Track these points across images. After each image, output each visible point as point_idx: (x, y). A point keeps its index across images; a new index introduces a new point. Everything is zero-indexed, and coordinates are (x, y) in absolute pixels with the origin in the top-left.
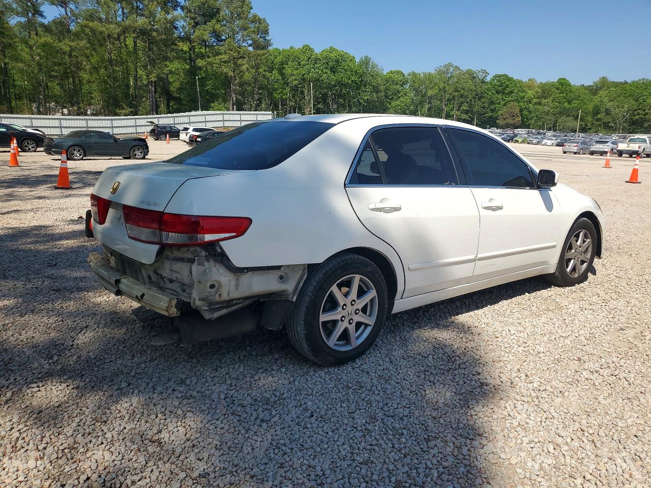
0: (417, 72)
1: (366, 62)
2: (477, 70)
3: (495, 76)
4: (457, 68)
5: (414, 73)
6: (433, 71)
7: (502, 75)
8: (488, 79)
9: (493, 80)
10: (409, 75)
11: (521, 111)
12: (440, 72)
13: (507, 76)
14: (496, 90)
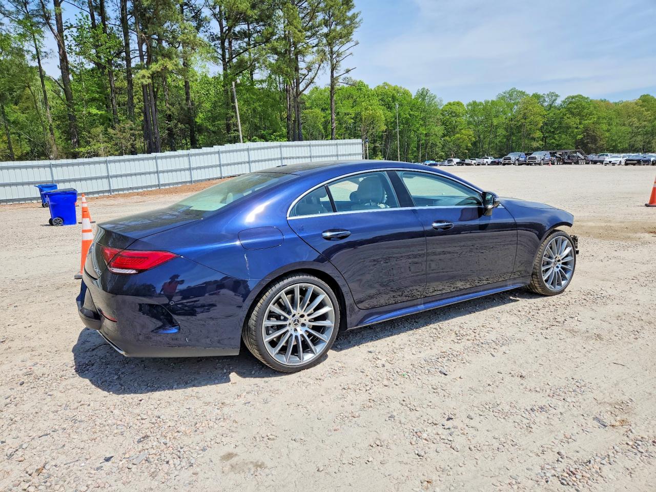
0: (478, 101)
1: (423, 94)
2: (546, 94)
3: (568, 98)
4: (523, 93)
5: (474, 104)
6: (494, 99)
7: (576, 97)
8: (558, 102)
9: (564, 102)
12: (504, 99)
13: (581, 95)
14: (572, 113)
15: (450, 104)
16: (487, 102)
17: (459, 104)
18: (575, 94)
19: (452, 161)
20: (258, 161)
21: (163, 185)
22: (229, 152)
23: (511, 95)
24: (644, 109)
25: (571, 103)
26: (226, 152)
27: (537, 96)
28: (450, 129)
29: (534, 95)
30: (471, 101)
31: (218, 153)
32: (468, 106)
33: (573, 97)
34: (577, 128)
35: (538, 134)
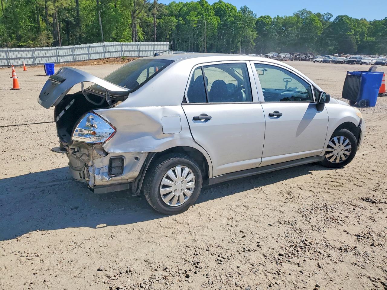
0: (280, 16)
1: (244, 10)
2: (324, 14)
3: (338, 17)
4: (310, 12)
5: (278, 17)
6: (292, 15)
7: (344, 16)
8: (332, 20)
9: (336, 19)
10: (275, 18)
11: (357, 42)
12: (297, 16)
13: (347, 16)
15: (261, 17)
16: (286, 17)
17: (268, 17)
18: (344, 15)
20: (110, 52)
22: (95, 47)
23: (302, 14)
25: (340, 20)
26: (93, 47)
27: (319, 15)
29: (317, 13)
30: (276, 16)
32: (274, 19)
33: (342, 16)
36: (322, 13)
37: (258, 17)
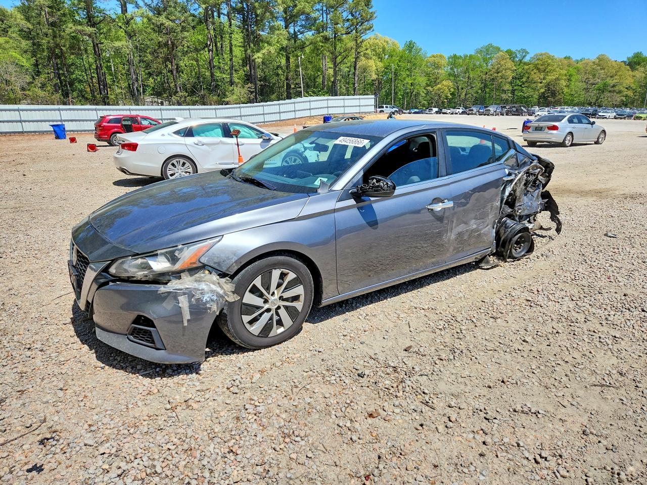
0: (458, 55)
1: (410, 47)
2: (517, 50)
3: (536, 55)
4: (498, 49)
5: (455, 55)
6: (473, 52)
7: (544, 54)
8: (528, 58)
9: (533, 58)
13: (548, 54)
14: (538, 69)
15: (433, 56)
16: (466, 56)
18: (543, 52)
19: (432, 110)
21: (267, 122)
23: (488, 51)
24: (599, 68)
25: (538, 59)
27: (510, 53)
28: (433, 81)
29: (508, 50)
30: (452, 55)
31: (294, 103)
32: (449, 58)
33: (541, 55)
34: (541, 83)
35: (507, 87)
36: (513, 50)
37: (428, 55)
